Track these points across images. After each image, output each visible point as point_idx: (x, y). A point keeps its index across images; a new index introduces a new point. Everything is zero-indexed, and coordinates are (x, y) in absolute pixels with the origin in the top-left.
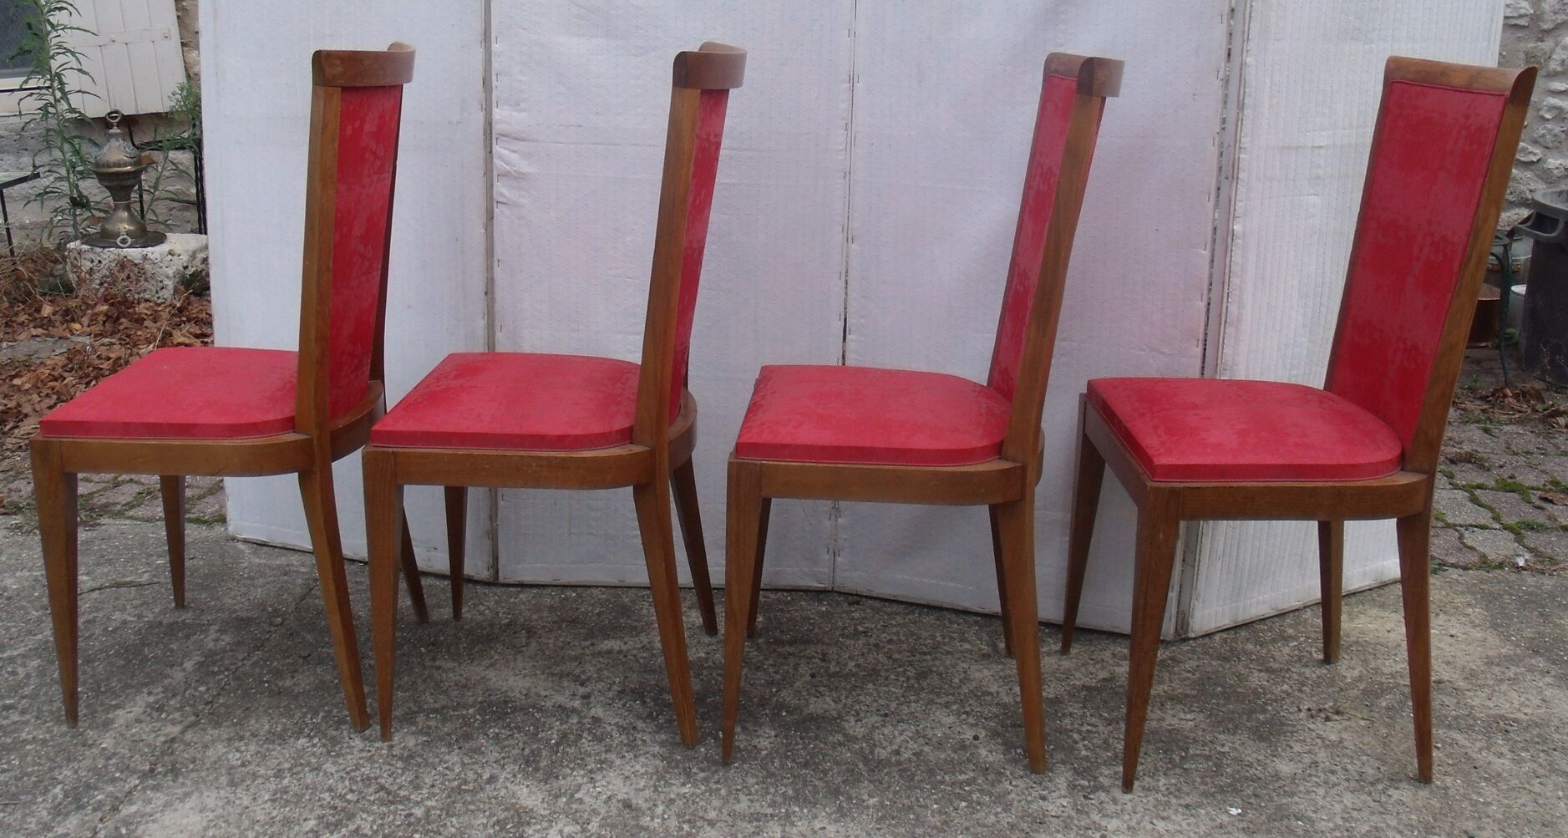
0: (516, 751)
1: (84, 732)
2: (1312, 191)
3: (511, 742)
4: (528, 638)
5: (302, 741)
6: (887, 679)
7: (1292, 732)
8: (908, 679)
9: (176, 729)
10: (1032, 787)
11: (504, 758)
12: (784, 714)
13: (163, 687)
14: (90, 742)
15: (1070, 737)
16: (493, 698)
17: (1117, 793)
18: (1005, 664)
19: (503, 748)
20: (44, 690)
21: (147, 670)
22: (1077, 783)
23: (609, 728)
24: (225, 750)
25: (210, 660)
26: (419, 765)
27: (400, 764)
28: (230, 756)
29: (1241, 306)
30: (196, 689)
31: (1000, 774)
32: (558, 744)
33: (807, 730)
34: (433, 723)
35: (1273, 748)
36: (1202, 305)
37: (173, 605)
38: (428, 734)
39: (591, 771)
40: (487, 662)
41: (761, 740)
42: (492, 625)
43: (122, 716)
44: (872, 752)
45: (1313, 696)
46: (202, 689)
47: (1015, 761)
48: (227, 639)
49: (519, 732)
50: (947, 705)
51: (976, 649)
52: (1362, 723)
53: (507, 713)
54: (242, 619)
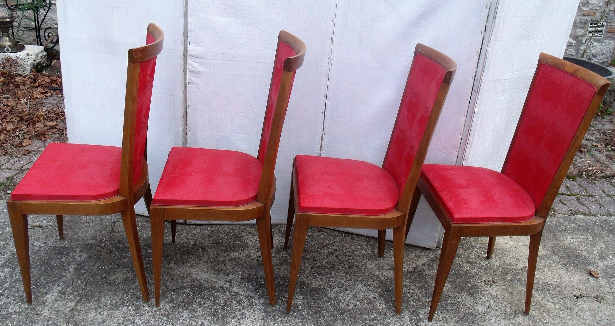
0: (209, 310)
1: (35, 307)
2: (502, 95)
3: (207, 306)
4: (203, 252)
5: (125, 308)
6: (338, 269)
7: (480, 292)
8: (346, 269)
9: (73, 304)
10: (397, 321)
11: (205, 314)
12: (304, 287)
13: (63, 282)
14: (39, 313)
15: (407, 296)
16: (195, 283)
17: (426, 322)
18: (379, 261)
19: (203, 309)
20: (14, 285)
21: (55, 273)
22: (412, 318)
23: (241, 297)
24: (95, 314)
25: (80, 266)
26: (172, 318)
27: (165, 319)
28: (98, 317)
29: (474, 137)
30: (77, 282)
31: (386, 314)
32: (224, 306)
33: (314, 295)
34: (174, 297)
35: (475, 299)
36: (460, 137)
37: (59, 237)
38: (173, 303)
39: (239, 319)
40: (189, 265)
41: (298, 301)
42: (187, 245)
43: (49, 298)
44: (339, 305)
45: (485, 274)
46: (79, 282)
47: (389, 308)
48: (84, 255)
49: (208, 301)
50: (361, 282)
51: (367, 253)
52: (503, 287)
53: (202, 291)
54: (88, 245)
